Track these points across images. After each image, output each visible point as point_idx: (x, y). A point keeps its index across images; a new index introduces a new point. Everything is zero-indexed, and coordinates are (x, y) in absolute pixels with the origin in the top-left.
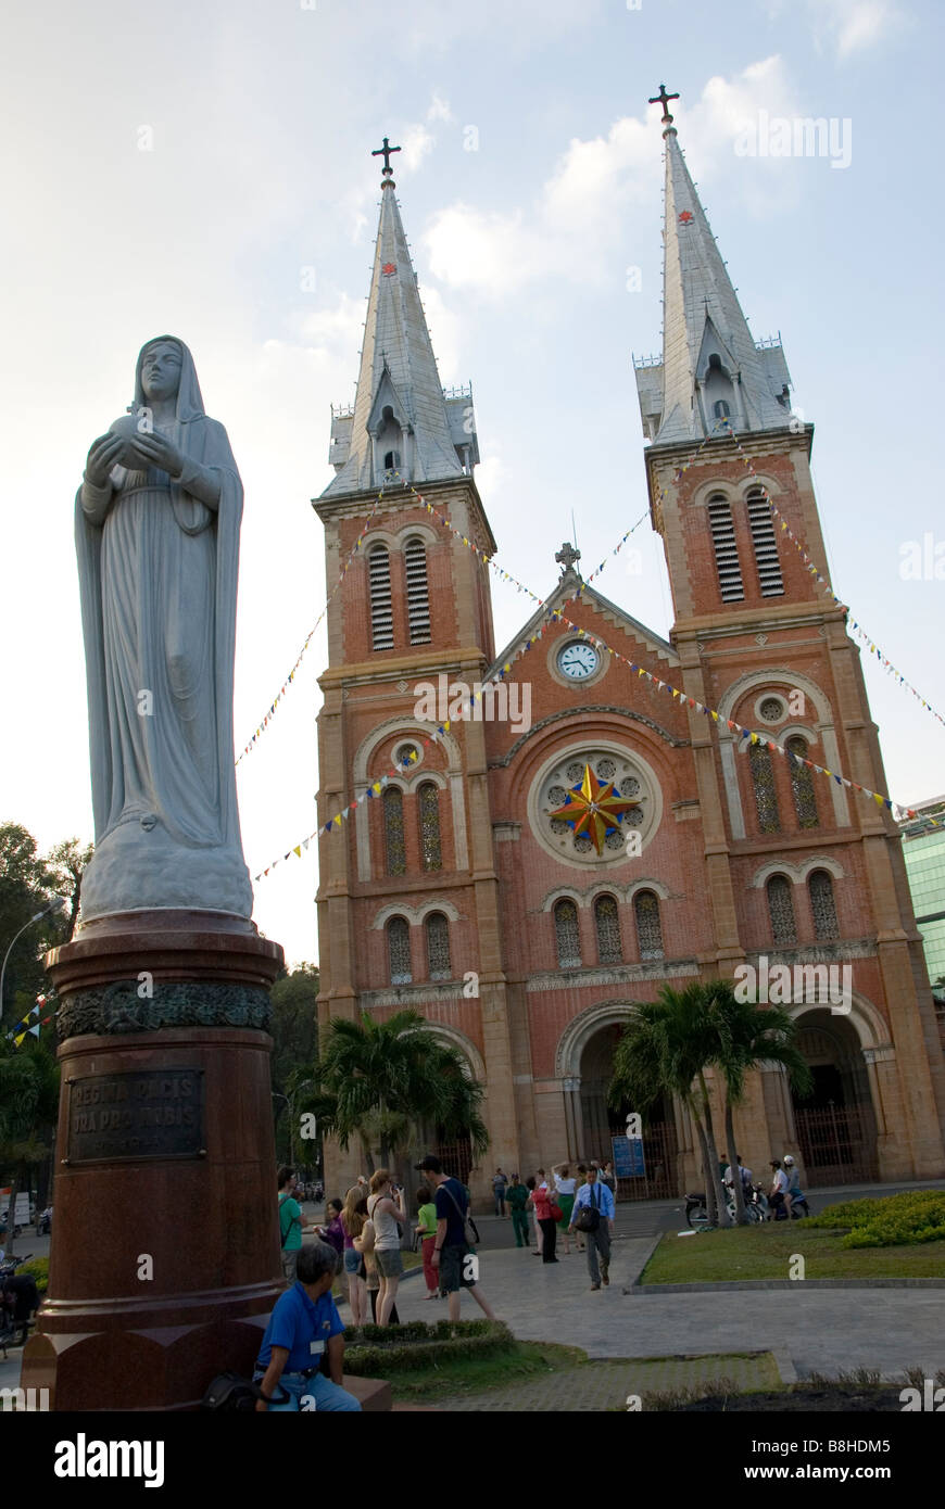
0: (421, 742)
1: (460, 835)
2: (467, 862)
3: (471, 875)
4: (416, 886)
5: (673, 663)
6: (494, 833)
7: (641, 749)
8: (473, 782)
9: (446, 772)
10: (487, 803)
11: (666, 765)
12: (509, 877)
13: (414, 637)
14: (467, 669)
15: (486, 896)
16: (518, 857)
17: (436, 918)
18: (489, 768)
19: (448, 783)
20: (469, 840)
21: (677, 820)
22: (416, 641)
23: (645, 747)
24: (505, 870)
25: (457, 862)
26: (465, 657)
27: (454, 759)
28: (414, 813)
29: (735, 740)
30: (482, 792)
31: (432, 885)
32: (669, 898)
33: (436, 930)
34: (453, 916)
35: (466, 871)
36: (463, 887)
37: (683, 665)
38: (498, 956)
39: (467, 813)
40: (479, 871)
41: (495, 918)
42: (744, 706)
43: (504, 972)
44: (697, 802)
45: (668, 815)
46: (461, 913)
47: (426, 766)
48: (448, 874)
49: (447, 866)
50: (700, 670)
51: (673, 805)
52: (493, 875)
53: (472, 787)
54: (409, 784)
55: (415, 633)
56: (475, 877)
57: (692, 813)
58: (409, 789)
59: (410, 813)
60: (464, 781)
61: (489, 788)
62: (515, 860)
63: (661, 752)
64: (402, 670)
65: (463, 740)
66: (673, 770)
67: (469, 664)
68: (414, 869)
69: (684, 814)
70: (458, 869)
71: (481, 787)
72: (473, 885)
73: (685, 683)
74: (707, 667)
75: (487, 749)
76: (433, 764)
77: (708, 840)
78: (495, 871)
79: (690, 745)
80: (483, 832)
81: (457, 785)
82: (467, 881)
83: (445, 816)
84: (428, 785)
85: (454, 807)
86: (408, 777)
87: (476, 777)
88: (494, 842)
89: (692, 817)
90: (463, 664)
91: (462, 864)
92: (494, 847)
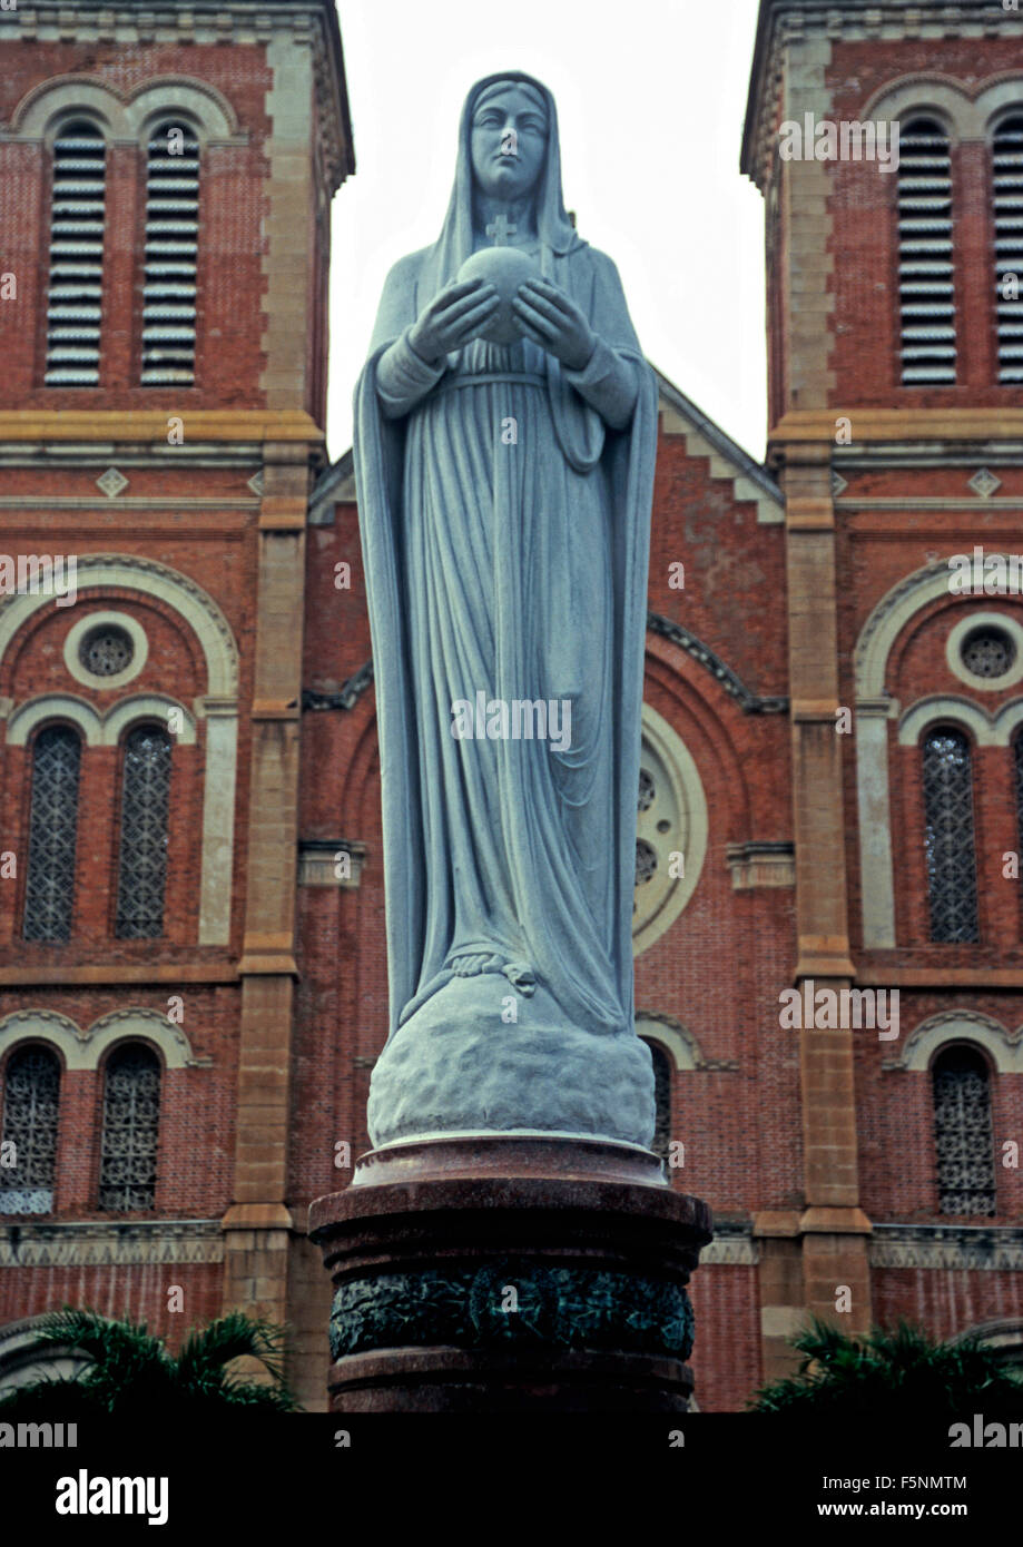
0: (146, 628)
1: (217, 860)
2: (226, 925)
3: (234, 959)
4: (93, 974)
5: (768, 513)
6: (300, 863)
7: (668, 705)
8: (264, 737)
9: (198, 702)
10: (293, 789)
11: (724, 752)
12: (324, 974)
13: (150, 365)
14: (278, 463)
15: (265, 1011)
16: (351, 928)
17: (133, 1057)
18: (306, 708)
19: (201, 731)
20: (239, 876)
21: (737, 884)
22: (154, 376)
23: (679, 702)
24: (316, 956)
25: (202, 923)
26: (274, 432)
27: (222, 677)
28: (109, 793)
29: (893, 714)
30: (285, 763)
31: (135, 974)
32: (700, 1068)
33: (128, 1086)
34: (176, 1056)
35: (222, 949)
36: (211, 986)
37: (791, 521)
38: (279, 1164)
39: (242, 808)
40: (253, 952)
41: (283, 1072)
42: (926, 636)
43: (288, 1204)
44: (789, 849)
45: (715, 871)
46: (196, 1049)
47: (150, 683)
48: (175, 951)
49: (176, 932)
50: (829, 540)
51: (731, 848)
52: (292, 966)
53: (261, 749)
54: (103, 721)
55: (155, 355)
56: (246, 964)
57: (775, 874)
58: (102, 734)
59: (98, 791)
60: (241, 731)
61: (302, 756)
62: (343, 934)
63: (716, 719)
64: (116, 443)
65: (253, 633)
66: (739, 766)
67: (285, 451)
68: (94, 929)
69: (754, 871)
70: (204, 940)
71: (284, 750)
72: (236, 985)
73: (791, 566)
74: (849, 534)
75: (305, 661)
76: (169, 682)
77: (804, 943)
78: (297, 957)
79: (786, 712)
80: (274, 860)
81: (223, 737)
82: (225, 973)
83: (185, 810)
84: (152, 729)
85: (209, 790)
86: (103, 705)
87: (272, 727)
88: (299, 886)
89: (772, 883)
90: (269, 451)
91: (214, 930)
92: (297, 898)
